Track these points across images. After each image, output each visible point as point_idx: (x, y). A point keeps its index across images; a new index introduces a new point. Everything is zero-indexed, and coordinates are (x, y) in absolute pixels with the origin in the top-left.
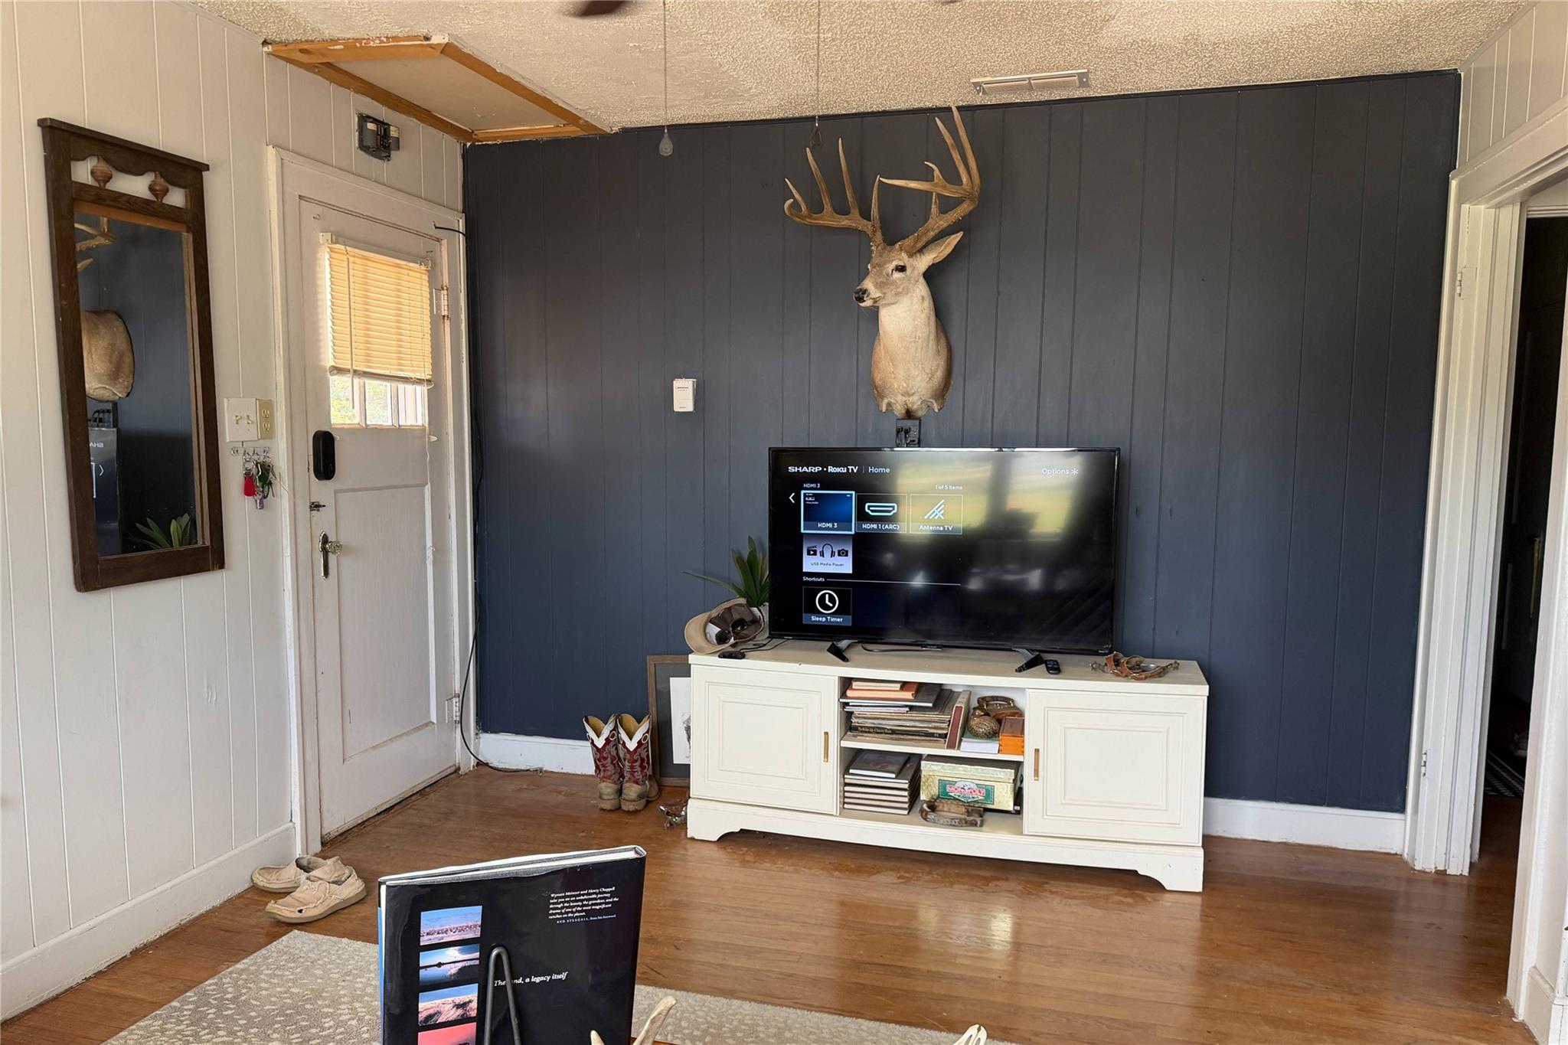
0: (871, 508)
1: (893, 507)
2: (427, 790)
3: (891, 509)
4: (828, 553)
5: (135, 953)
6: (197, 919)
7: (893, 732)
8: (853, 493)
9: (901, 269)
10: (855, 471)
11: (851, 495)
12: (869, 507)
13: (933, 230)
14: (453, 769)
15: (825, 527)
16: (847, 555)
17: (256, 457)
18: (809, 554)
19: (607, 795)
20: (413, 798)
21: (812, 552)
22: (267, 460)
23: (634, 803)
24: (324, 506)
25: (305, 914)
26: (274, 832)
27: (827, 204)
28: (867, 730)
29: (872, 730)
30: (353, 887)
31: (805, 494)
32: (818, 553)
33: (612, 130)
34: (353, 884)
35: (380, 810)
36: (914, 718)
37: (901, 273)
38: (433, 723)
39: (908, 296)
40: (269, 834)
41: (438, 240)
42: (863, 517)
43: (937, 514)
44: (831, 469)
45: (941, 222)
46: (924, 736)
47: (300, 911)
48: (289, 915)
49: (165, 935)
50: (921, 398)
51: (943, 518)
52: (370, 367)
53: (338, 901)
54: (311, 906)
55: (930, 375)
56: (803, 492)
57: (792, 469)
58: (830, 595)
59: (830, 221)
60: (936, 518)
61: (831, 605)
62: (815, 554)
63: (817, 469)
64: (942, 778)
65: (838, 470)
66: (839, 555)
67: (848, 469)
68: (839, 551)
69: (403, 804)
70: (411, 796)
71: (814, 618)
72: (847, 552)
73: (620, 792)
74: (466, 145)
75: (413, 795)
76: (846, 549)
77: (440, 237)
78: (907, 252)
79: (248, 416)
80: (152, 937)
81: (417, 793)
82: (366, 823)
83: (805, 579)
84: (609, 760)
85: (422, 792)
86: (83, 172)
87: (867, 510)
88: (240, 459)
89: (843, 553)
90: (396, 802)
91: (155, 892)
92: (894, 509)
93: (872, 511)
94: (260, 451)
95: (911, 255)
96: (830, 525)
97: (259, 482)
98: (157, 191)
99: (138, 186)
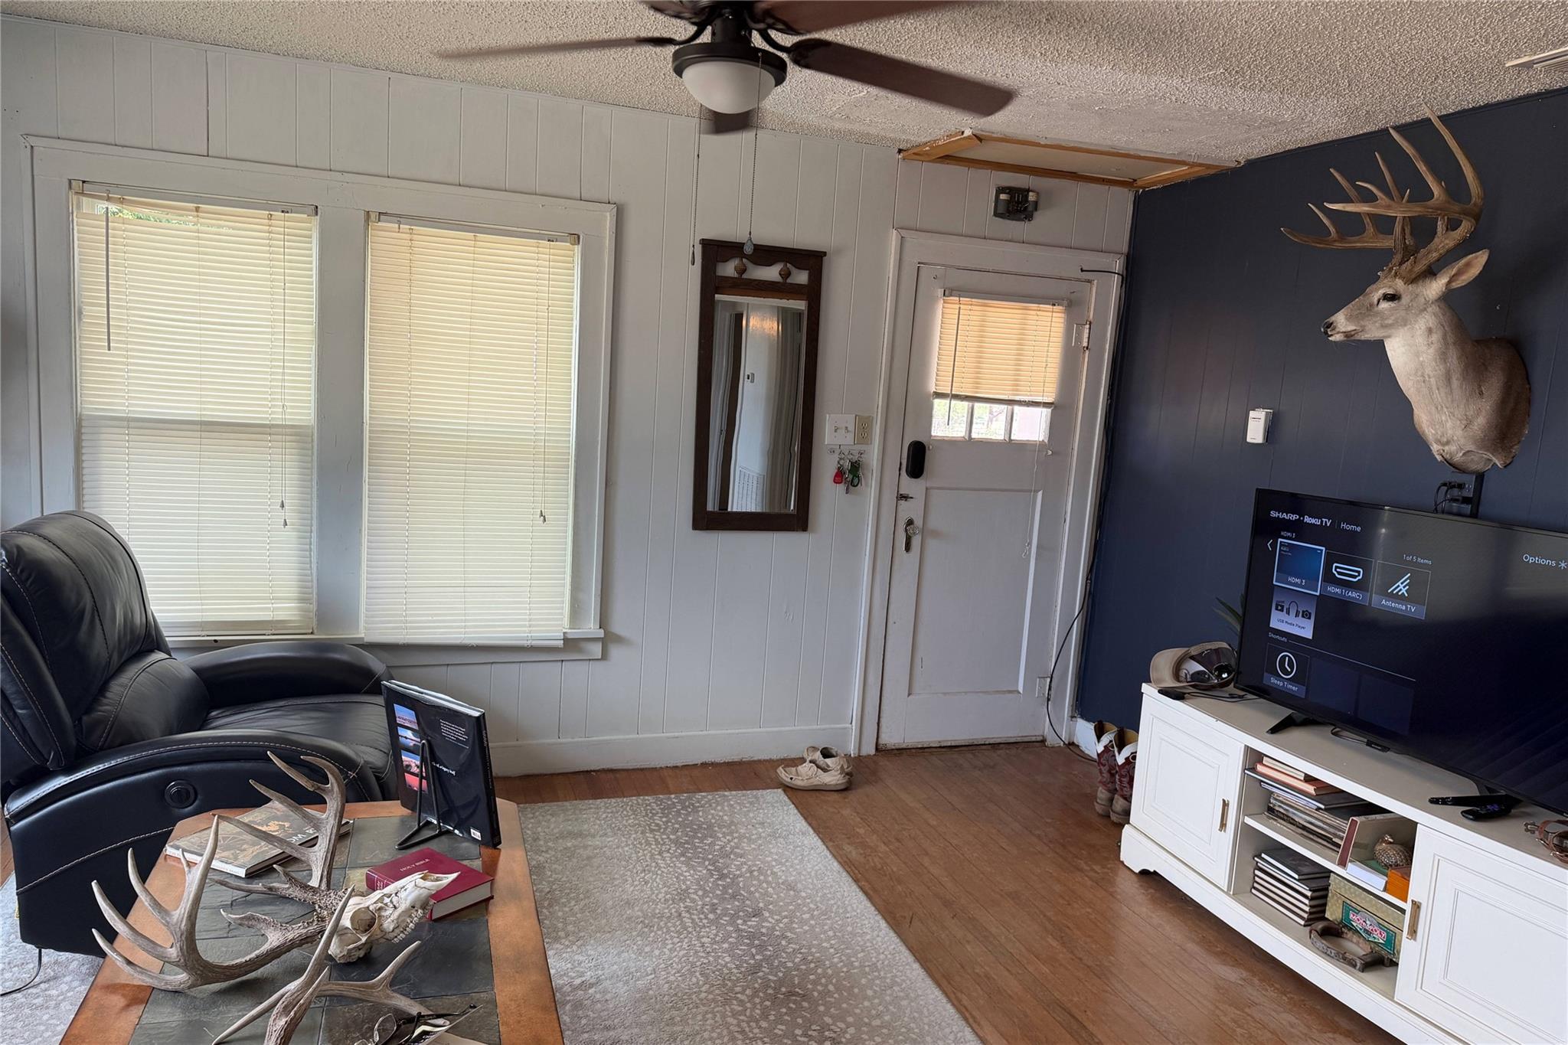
0: (1338, 570)
1: (1359, 572)
2: (1002, 746)
3: (1357, 574)
4: (1293, 612)
5: (704, 765)
6: (754, 761)
7: (1304, 828)
8: (1324, 549)
9: (1392, 298)
10: (1328, 525)
11: (1322, 550)
12: (1337, 567)
13: (1436, 250)
14: (1041, 738)
15: (1295, 583)
16: (1309, 618)
17: (850, 457)
18: (1277, 609)
19: (1100, 799)
20: (984, 747)
21: (1280, 608)
22: (861, 460)
23: (1117, 816)
24: (912, 498)
25: (793, 782)
26: (833, 726)
27: (1368, 224)
28: (1282, 816)
29: (1285, 818)
30: (835, 778)
31: (1281, 542)
32: (1285, 610)
33: (1239, 162)
34: (835, 776)
35: (943, 744)
36: (1324, 819)
37: (1390, 303)
38: (1020, 693)
39: (1406, 328)
40: (827, 726)
41: (1089, 281)
42: (1329, 578)
43: (1401, 590)
44: (1307, 519)
45: (1447, 241)
46: (1332, 844)
47: (791, 779)
48: (784, 778)
49: (728, 763)
50: (1462, 449)
51: (1406, 595)
52: (977, 393)
53: (819, 783)
54: (800, 778)
55: (1465, 422)
56: (1280, 540)
57: (1274, 514)
58: (1289, 657)
59: (1372, 242)
60: (1400, 593)
61: (1289, 670)
62: (1282, 610)
63: (1294, 517)
64: (1349, 902)
65: (1313, 521)
66: (1303, 616)
67: (1322, 522)
68: (1303, 612)
69: (970, 748)
70: (982, 745)
71: (1273, 680)
72: (1310, 614)
73: (1111, 800)
74: (1138, 192)
75: (985, 745)
76: (1310, 611)
77: (1090, 278)
78: (1402, 278)
79: (847, 428)
80: (718, 760)
81: (989, 744)
82: (926, 750)
83: (1271, 635)
84: (1107, 768)
85: (995, 746)
87: (1334, 571)
88: (836, 457)
89: (1306, 615)
90: (963, 744)
91: (726, 732)
92: (1359, 575)
93: (1339, 573)
94: (855, 453)
95: (1413, 280)
96: (1298, 581)
97: (851, 475)
98: (785, 274)
99: (771, 273)
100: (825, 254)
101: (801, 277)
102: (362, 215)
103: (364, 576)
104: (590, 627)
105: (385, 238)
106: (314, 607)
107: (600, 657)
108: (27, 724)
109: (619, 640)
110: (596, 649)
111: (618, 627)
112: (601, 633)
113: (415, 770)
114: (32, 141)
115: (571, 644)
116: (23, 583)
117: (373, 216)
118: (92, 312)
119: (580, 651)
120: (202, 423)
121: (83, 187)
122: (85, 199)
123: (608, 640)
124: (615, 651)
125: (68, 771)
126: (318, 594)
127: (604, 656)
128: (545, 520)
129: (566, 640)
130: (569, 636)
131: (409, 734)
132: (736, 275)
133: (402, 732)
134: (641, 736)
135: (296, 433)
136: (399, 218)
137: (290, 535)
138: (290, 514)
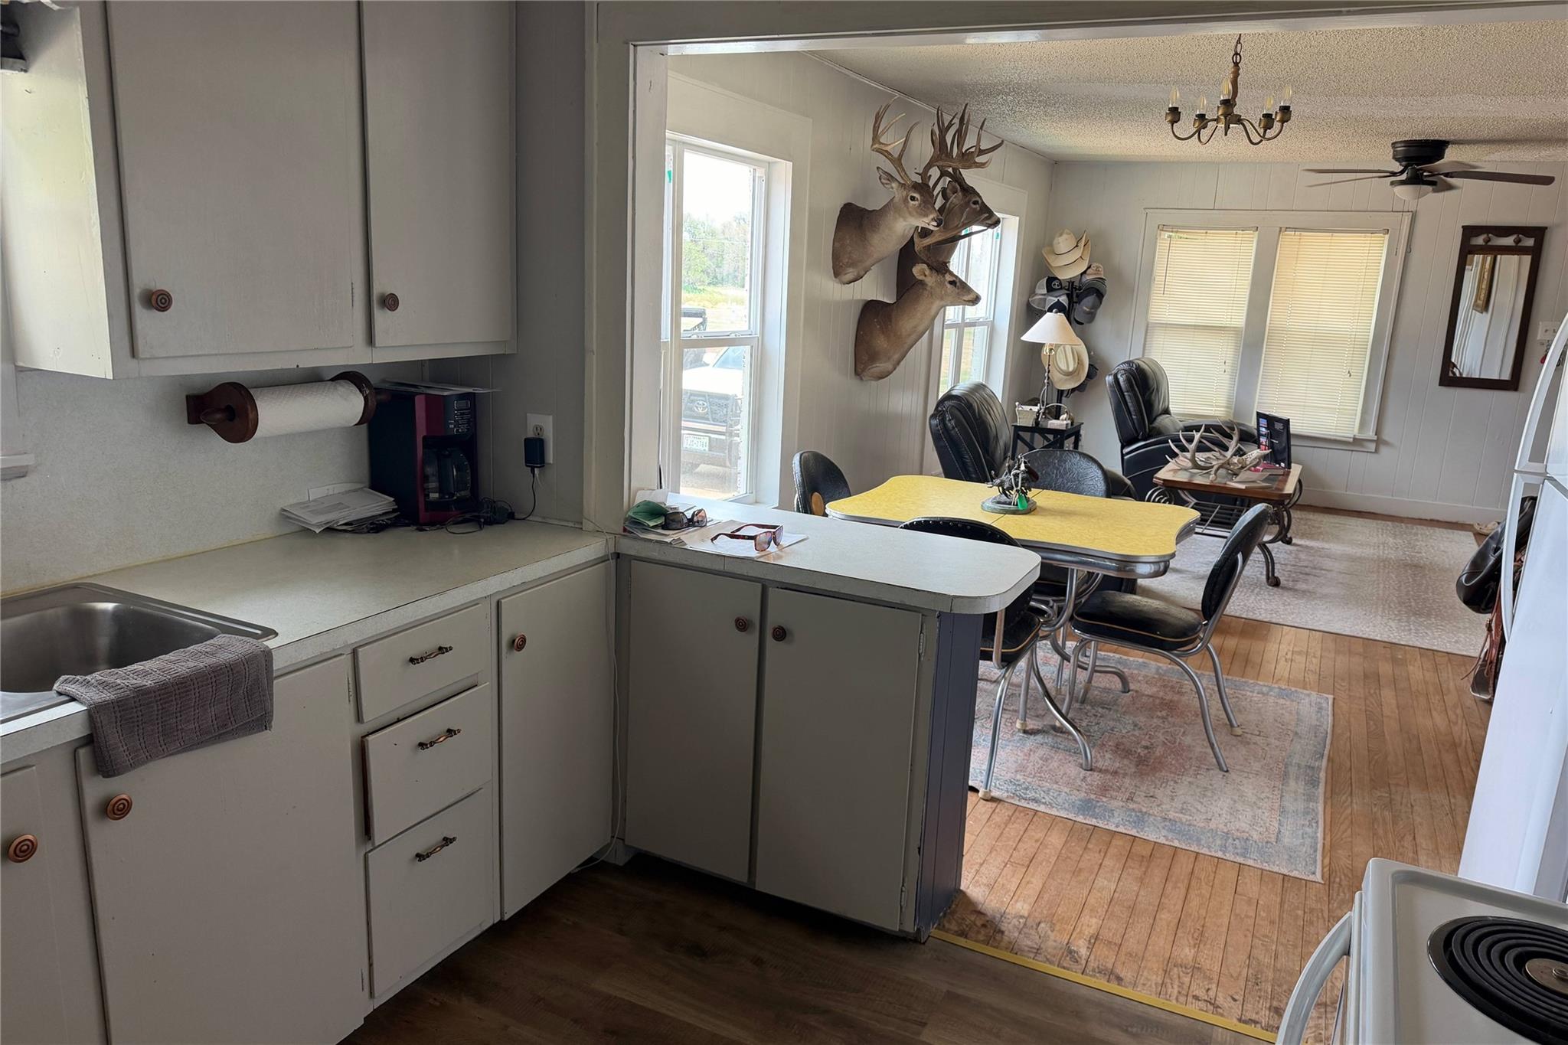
6: (1465, 524)
49: (1448, 522)
80: (1441, 519)
86: (1480, 241)
91: (1449, 504)
98: (1518, 241)
99: (1509, 241)
100: (1546, 228)
101: (1530, 242)
102: (1278, 229)
103: (1257, 397)
104: (1370, 434)
105: (1288, 240)
106: (1232, 411)
107: (1373, 451)
108: (1135, 421)
109: (1386, 443)
110: (1372, 447)
111: (1386, 435)
112: (1375, 438)
113: (1264, 443)
114: (1147, 211)
115: (1357, 442)
116: (1139, 375)
117: (1283, 229)
118: (1159, 279)
119: (1362, 446)
120: (1195, 325)
121: (1162, 228)
122: (1162, 232)
123: (1379, 442)
124: (1383, 449)
125: (1145, 440)
126: (1235, 405)
127: (1376, 451)
128: (1350, 376)
129: (1354, 439)
130: (1357, 437)
131: (1264, 429)
132: (1484, 244)
133: (1261, 429)
134: (1395, 498)
135: (1235, 330)
136: (1295, 229)
137: (1227, 376)
138: (1228, 369)
